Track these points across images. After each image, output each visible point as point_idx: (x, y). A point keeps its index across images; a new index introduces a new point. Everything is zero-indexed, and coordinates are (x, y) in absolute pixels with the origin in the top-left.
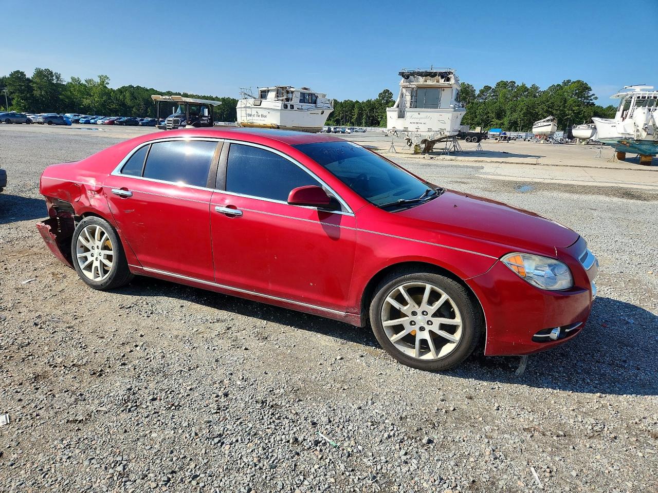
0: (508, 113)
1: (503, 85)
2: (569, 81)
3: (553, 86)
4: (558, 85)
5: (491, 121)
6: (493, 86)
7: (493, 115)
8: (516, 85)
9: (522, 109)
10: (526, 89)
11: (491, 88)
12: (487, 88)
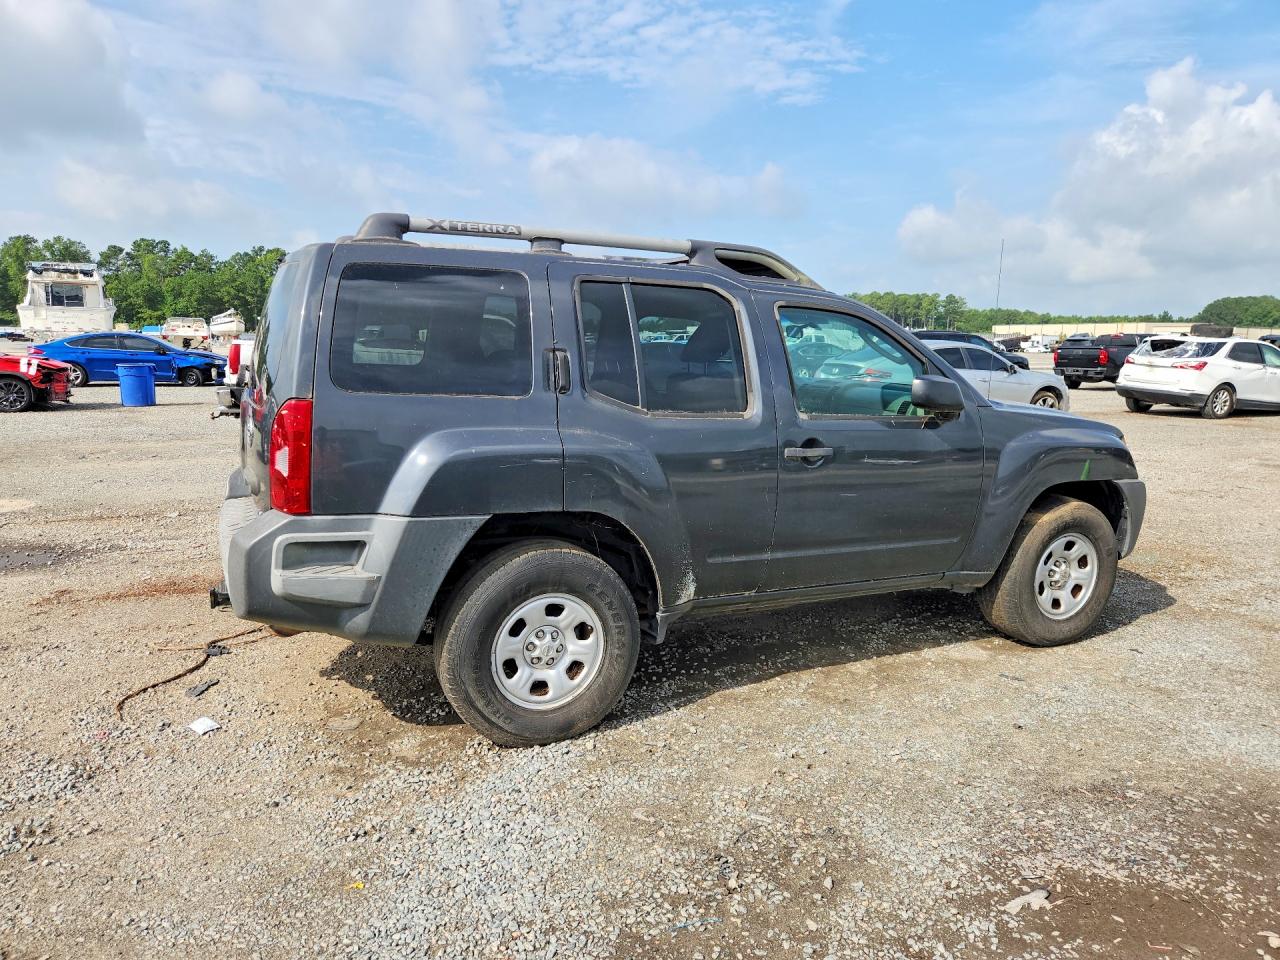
0: (169, 299)
1: (145, 246)
2: (261, 249)
3: (238, 254)
4: (246, 254)
5: (139, 313)
6: (128, 248)
7: (140, 301)
8: (171, 248)
9: (192, 293)
10: (192, 258)
11: (121, 250)
12: (116, 251)
